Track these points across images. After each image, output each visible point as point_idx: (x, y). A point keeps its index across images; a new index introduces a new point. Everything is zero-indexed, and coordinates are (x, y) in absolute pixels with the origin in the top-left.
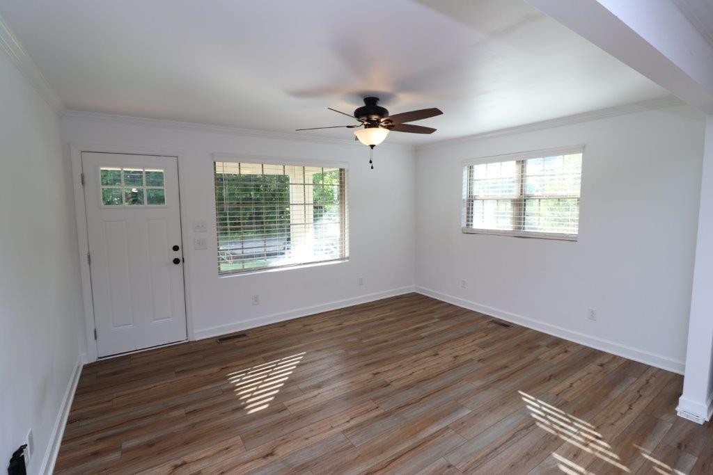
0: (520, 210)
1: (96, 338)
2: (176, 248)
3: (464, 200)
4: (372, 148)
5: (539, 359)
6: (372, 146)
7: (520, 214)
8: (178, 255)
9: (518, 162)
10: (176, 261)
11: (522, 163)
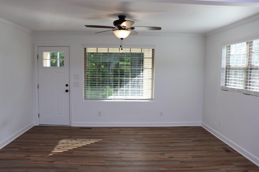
0: (247, 75)
1: (39, 117)
2: (67, 85)
3: (223, 68)
4: (122, 40)
5: (219, 170)
6: (122, 39)
7: (247, 78)
8: (67, 88)
9: (247, 43)
10: (67, 91)
11: (250, 44)
